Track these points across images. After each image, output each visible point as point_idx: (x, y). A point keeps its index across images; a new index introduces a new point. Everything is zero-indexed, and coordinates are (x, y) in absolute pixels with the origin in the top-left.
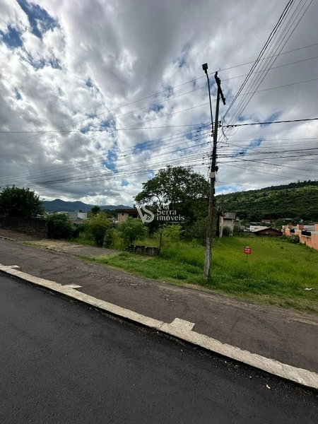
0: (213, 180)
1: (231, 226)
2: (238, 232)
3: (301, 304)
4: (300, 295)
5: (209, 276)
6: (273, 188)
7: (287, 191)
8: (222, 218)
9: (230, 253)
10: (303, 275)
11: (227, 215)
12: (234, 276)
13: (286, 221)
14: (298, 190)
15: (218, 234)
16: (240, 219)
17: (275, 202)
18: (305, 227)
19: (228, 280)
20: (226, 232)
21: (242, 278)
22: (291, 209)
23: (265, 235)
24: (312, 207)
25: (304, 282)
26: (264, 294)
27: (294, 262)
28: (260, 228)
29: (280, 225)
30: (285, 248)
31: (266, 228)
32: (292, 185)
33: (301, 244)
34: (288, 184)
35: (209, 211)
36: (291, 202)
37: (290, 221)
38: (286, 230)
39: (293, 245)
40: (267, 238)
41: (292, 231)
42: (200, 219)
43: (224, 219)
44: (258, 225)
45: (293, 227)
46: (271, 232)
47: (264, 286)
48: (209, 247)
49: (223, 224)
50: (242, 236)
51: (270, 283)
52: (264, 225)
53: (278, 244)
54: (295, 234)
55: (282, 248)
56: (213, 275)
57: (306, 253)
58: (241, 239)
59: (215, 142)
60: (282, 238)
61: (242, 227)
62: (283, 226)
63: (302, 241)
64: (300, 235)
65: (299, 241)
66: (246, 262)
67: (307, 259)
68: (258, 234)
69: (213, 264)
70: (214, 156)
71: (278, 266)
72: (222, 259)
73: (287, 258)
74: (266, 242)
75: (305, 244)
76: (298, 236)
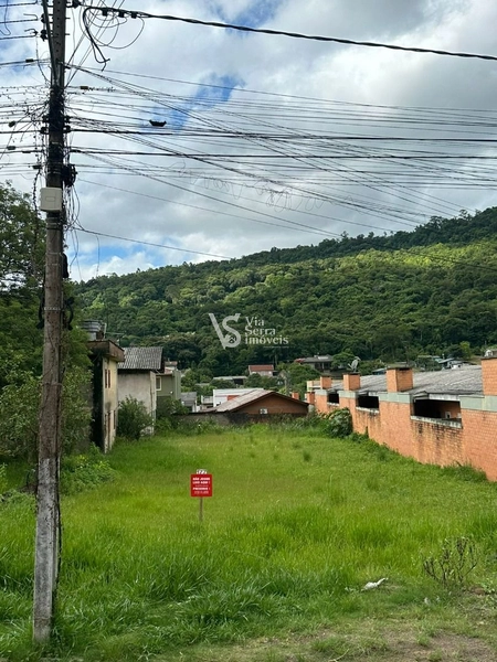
0: (59, 218)
1: (145, 395)
2: (173, 417)
3: (355, 639)
4: (353, 609)
5: (53, 622)
6: (276, 256)
7: (317, 268)
8: (111, 370)
9: (144, 506)
10: (362, 539)
11: (133, 357)
12: (154, 595)
13: (317, 364)
14: (344, 262)
15: (97, 434)
16: (181, 367)
17: (284, 302)
18: (366, 380)
19: (133, 618)
20: (130, 422)
21: (181, 596)
22: (329, 326)
23: (259, 418)
24: (380, 318)
25: (362, 565)
26: (253, 635)
27: (337, 499)
28: (246, 395)
29: (299, 379)
30: (314, 455)
31: (259, 392)
32: (328, 248)
33: (356, 438)
34: (316, 244)
35: (47, 346)
36: (327, 304)
37: (327, 364)
38: (317, 393)
39: (337, 442)
40: (263, 428)
41: (334, 398)
42: (20, 382)
43: (121, 372)
44: (240, 382)
45: (335, 384)
46: (278, 408)
47: (251, 608)
48: (49, 499)
49: (116, 392)
50: (188, 431)
51: (270, 590)
52: (255, 382)
53: (296, 446)
54: (341, 405)
55: (307, 458)
56: (72, 609)
57: (370, 465)
58: (183, 444)
59: (58, 63)
60: (306, 425)
61: (187, 397)
62: (309, 384)
63: (359, 428)
64: (354, 409)
65: (350, 426)
66: (197, 530)
67: (373, 487)
68: (239, 416)
69: (73, 564)
70: (56, 121)
71: (292, 525)
72: (112, 534)
73: (319, 490)
74: (263, 442)
75: (367, 436)
76: (346, 413)
